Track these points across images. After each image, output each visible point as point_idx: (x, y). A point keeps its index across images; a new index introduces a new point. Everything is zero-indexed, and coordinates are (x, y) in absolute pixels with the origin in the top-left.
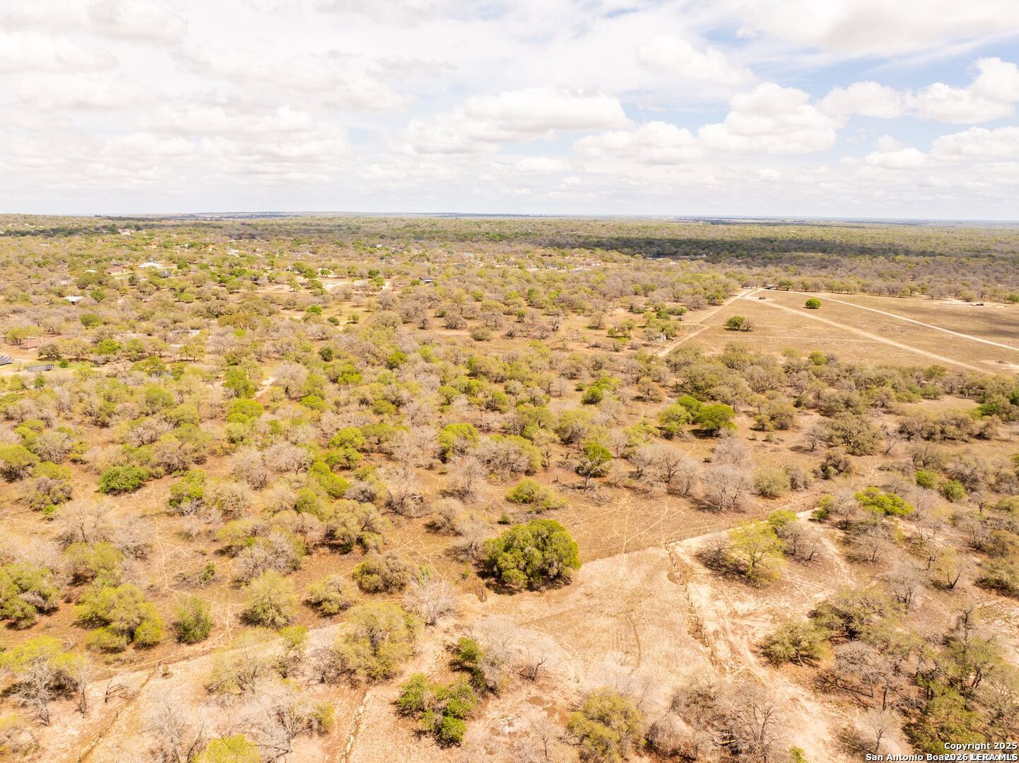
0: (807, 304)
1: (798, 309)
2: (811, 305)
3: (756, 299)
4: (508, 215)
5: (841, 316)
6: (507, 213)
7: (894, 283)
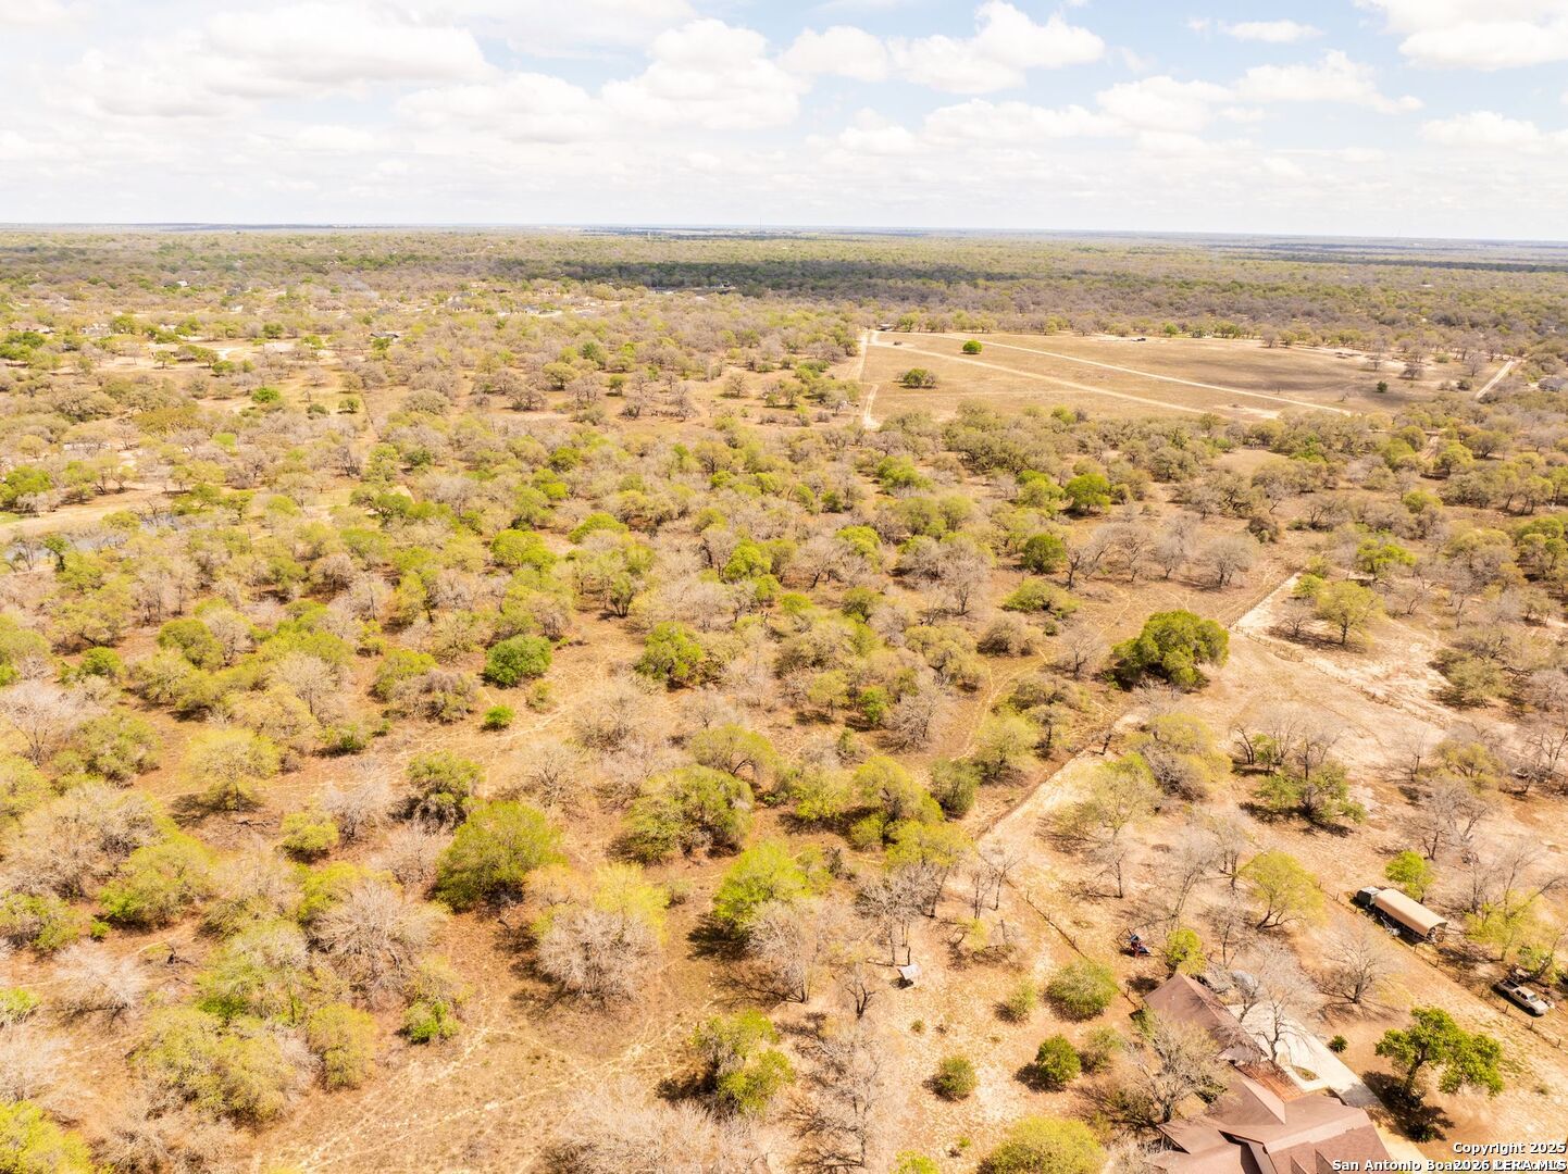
0: (965, 348)
1: (954, 355)
2: (970, 350)
3: (889, 345)
4: (288, 227)
5: (1017, 361)
6: (284, 222)
7: (1039, 316)
